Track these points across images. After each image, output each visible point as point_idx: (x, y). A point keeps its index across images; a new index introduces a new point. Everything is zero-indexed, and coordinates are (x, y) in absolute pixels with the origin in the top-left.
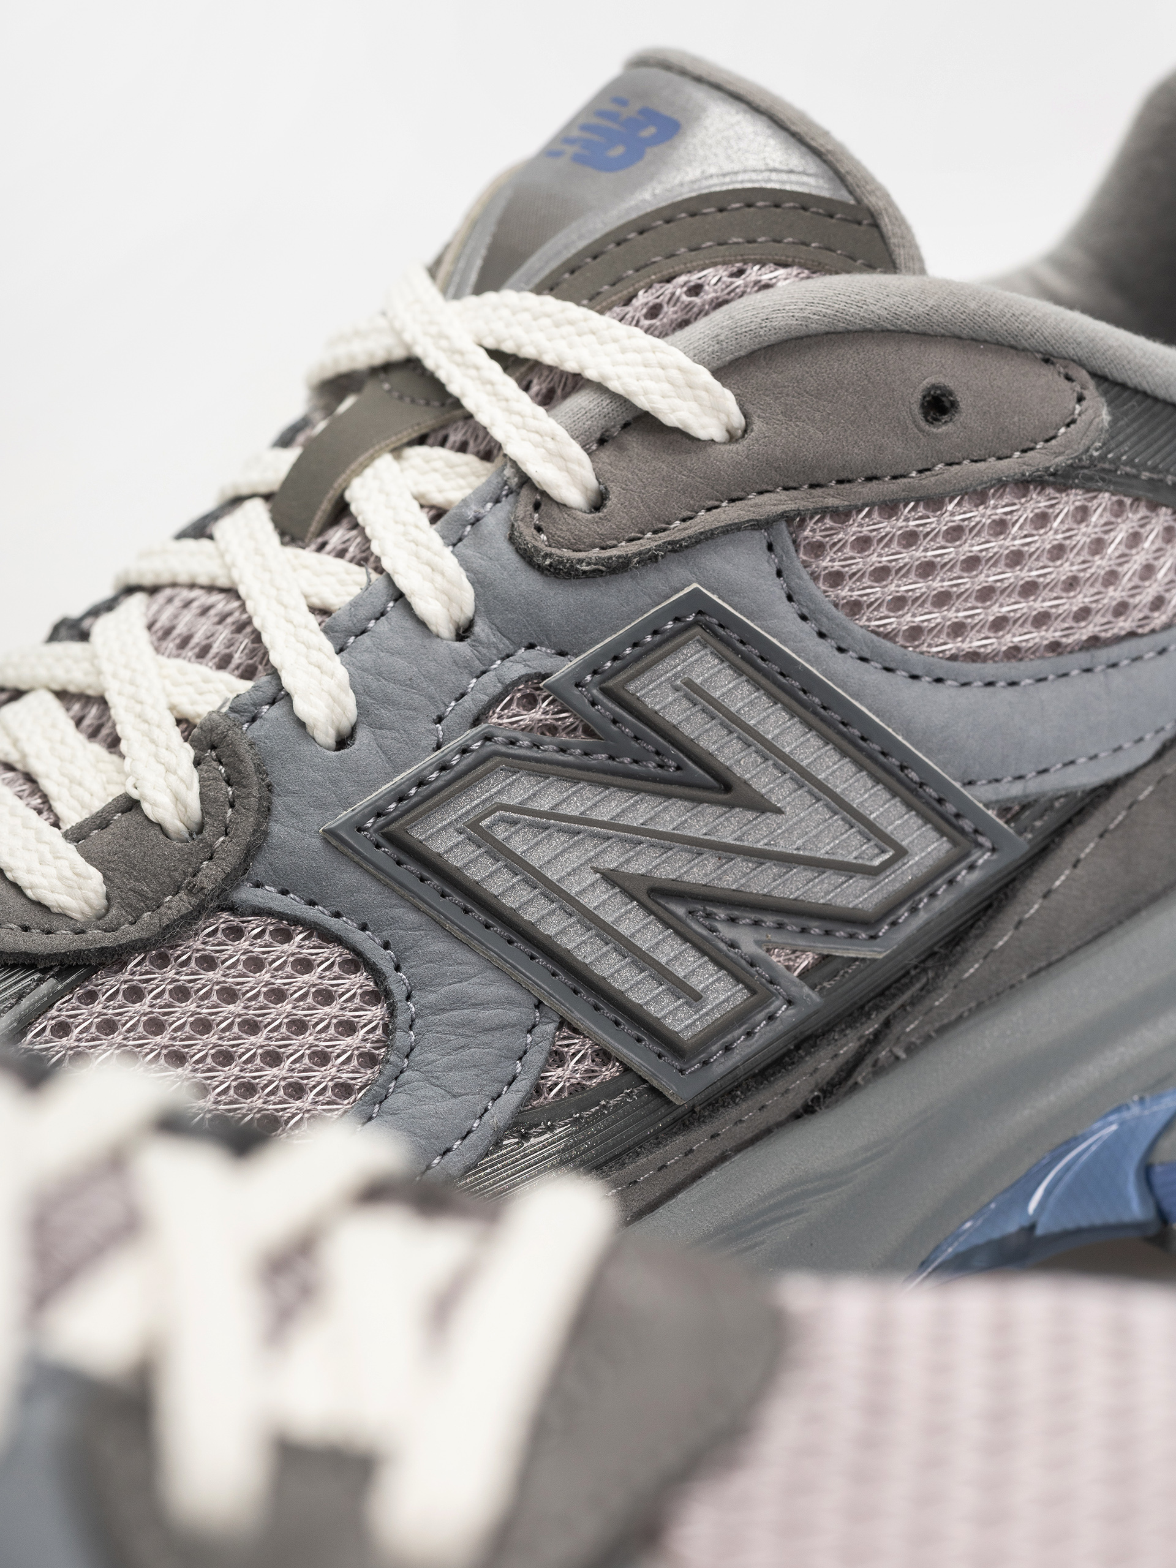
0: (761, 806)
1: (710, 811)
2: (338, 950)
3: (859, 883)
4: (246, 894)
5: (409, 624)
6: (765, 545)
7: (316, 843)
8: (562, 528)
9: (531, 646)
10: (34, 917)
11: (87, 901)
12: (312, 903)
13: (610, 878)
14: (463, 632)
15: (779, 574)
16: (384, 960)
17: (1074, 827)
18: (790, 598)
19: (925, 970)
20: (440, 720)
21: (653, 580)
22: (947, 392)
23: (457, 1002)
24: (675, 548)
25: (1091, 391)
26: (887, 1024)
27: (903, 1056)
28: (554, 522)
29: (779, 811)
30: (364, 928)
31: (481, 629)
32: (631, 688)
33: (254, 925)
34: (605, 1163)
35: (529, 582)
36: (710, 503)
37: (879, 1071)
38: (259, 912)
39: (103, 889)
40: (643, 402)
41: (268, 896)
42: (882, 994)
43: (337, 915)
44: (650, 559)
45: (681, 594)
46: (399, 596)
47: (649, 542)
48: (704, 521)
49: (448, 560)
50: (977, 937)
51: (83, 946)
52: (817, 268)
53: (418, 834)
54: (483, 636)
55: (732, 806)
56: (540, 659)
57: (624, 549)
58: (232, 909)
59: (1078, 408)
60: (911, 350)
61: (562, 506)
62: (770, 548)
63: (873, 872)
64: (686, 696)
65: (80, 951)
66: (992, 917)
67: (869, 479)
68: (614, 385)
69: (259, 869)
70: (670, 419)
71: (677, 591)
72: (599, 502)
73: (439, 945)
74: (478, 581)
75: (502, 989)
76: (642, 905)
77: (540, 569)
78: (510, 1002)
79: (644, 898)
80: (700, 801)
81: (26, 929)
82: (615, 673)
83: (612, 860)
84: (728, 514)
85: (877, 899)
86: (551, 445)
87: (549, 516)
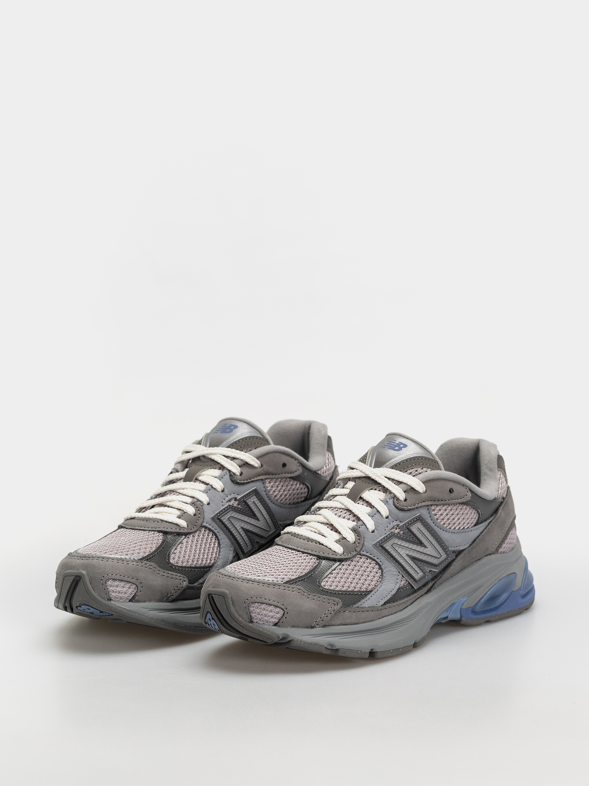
0: (425, 547)
1: (419, 547)
2: (374, 562)
3: (436, 560)
4: (362, 553)
5: (380, 516)
6: (427, 509)
7: (371, 546)
8: (401, 503)
9: (397, 520)
10: (334, 553)
11: (341, 551)
12: (371, 555)
13: (407, 555)
14: (387, 517)
15: (429, 513)
16: (380, 563)
17: (459, 556)
18: (430, 517)
19: (440, 574)
20: (385, 530)
21: (413, 512)
22: (452, 489)
23: (390, 571)
24: (417, 508)
25: (469, 491)
26: (436, 582)
27: (436, 587)
28: (400, 503)
29: (427, 548)
30: (378, 559)
31: (389, 517)
32: (410, 528)
33: (363, 557)
34: (407, 596)
35: (396, 511)
36: (421, 502)
37: (434, 589)
38: (364, 555)
39: (343, 550)
40: (413, 486)
41: (365, 553)
42: (435, 577)
43: (374, 557)
44: (414, 509)
45: (417, 515)
46: (378, 511)
47: (413, 507)
48: (420, 505)
49: (385, 506)
50: (447, 570)
51: (337, 558)
52: (432, 469)
53: (385, 546)
54: (390, 518)
55: (422, 546)
56: (398, 523)
57: (409, 507)
58: (360, 555)
59: (467, 493)
60: (448, 482)
61: (401, 501)
62: (428, 509)
63: (438, 558)
64: (417, 530)
65: (342, 558)
66: (449, 568)
67: (442, 501)
68: (409, 484)
69: (363, 549)
70: (416, 489)
71: (417, 514)
72: (405, 500)
73: (387, 562)
74: (390, 511)
75: (395, 570)
76: (411, 560)
77: (399, 509)
78: (396, 571)
79: (412, 558)
80: (418, 545)
81: (333, 555)
82: (408, 526)
83: (407, 553)
84: (423, 504)
85: (438, 562)
86: (399, 491)
87: (399, 502)
